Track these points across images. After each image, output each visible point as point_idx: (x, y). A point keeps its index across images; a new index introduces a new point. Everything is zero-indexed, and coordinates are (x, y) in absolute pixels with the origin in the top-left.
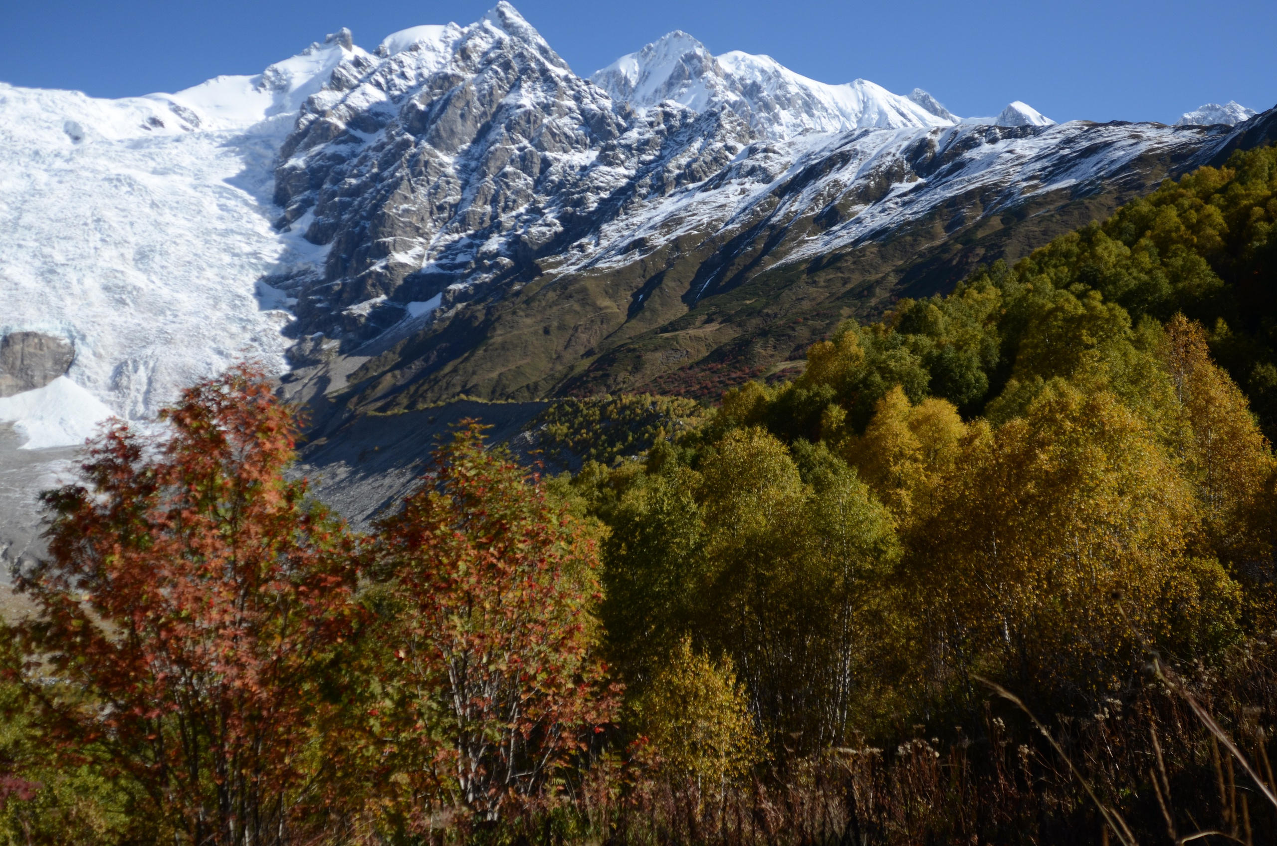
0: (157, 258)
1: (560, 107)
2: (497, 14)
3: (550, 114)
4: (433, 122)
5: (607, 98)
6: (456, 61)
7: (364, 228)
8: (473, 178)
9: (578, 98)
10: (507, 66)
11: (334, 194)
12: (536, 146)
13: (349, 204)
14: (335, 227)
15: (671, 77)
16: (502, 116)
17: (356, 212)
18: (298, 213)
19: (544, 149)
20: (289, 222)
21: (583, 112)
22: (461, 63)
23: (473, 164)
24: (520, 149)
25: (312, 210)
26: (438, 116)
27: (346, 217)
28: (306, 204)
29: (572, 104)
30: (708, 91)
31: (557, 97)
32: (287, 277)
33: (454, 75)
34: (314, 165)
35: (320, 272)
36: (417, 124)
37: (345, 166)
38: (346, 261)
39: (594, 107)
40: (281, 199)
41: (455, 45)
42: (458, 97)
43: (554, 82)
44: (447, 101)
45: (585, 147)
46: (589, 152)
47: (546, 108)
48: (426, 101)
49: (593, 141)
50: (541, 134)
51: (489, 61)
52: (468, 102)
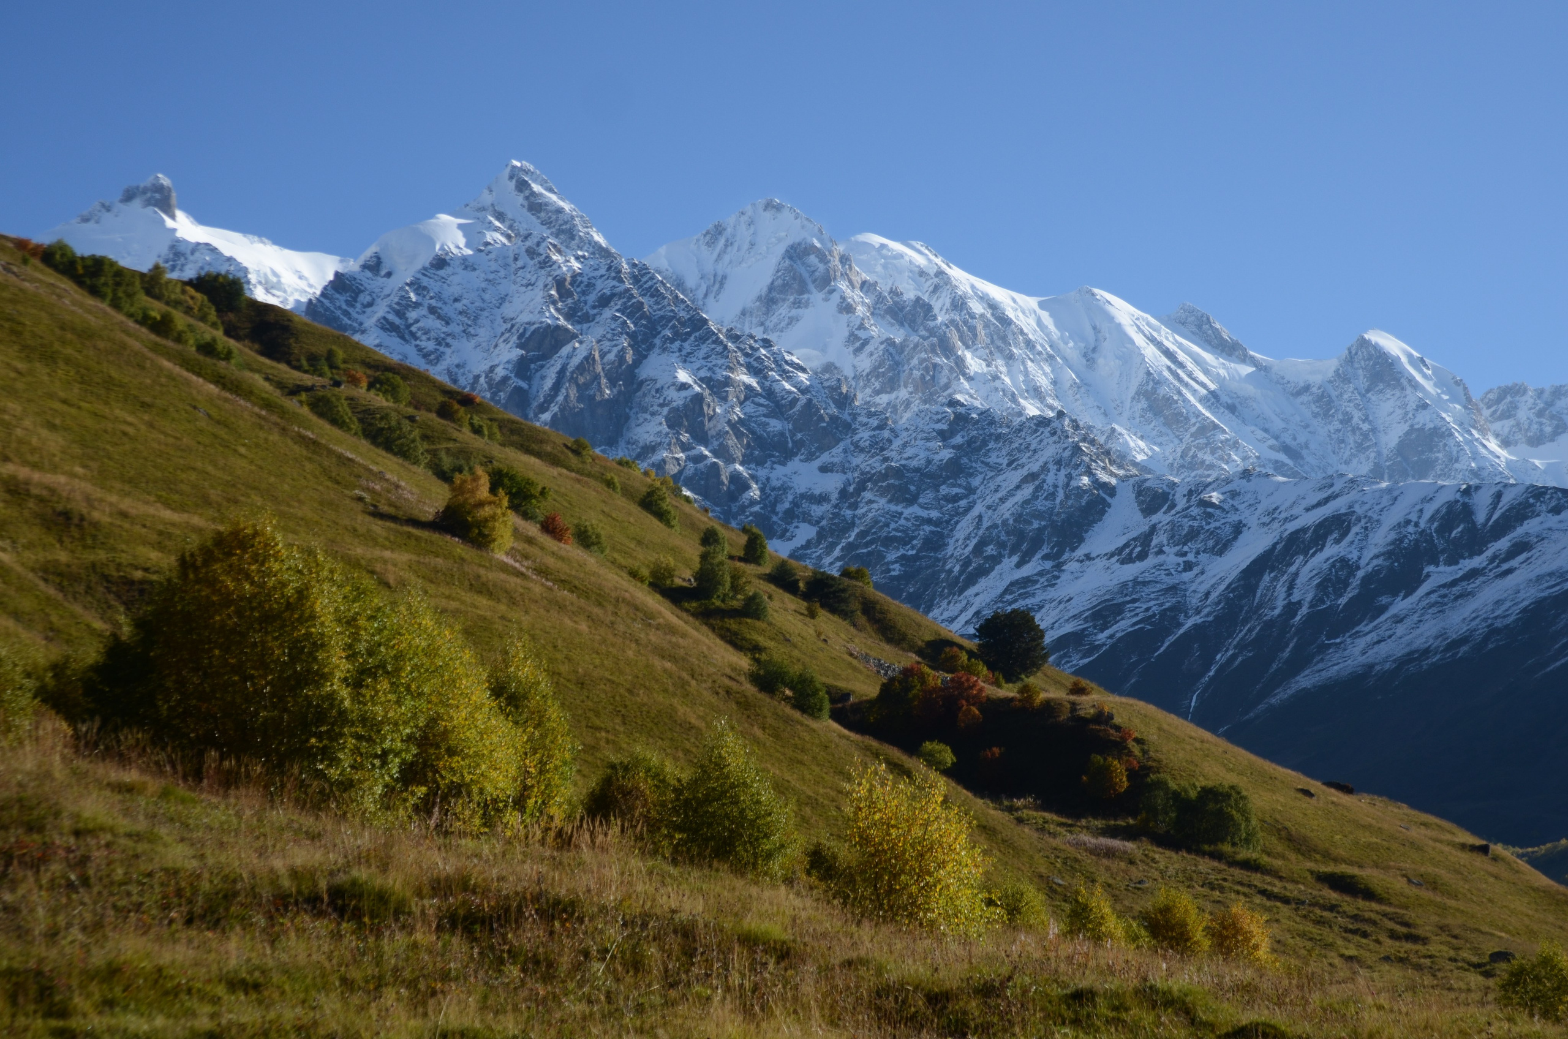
1: (735, 384)
2: (512, 184)
3: (724, 399)
4: (543, 408)
5: (803, 370)
6: (554, 303)
9: (756, 370)
10: (634, 310)
12: (715, 453)
15: (771, 288)
16: (650, 400)
21: (769, 393)
22: (560, 305)
24: (695, 460)
26: (551, 398)
29: (753, 382)
30: (845, 317)
31: (731, 369)
33: (558, 327)
39: (787, 386)
41: (506, 261)
42: (581, 368)
43: (718, 341)
44: (562, 372)
45: (787, 455)
46: (795, 464)
47: (718, 387)
48: (522, 368)
49: (799, 444)
50: (721, 434)
51: (604, 301)
52: (597, 377)
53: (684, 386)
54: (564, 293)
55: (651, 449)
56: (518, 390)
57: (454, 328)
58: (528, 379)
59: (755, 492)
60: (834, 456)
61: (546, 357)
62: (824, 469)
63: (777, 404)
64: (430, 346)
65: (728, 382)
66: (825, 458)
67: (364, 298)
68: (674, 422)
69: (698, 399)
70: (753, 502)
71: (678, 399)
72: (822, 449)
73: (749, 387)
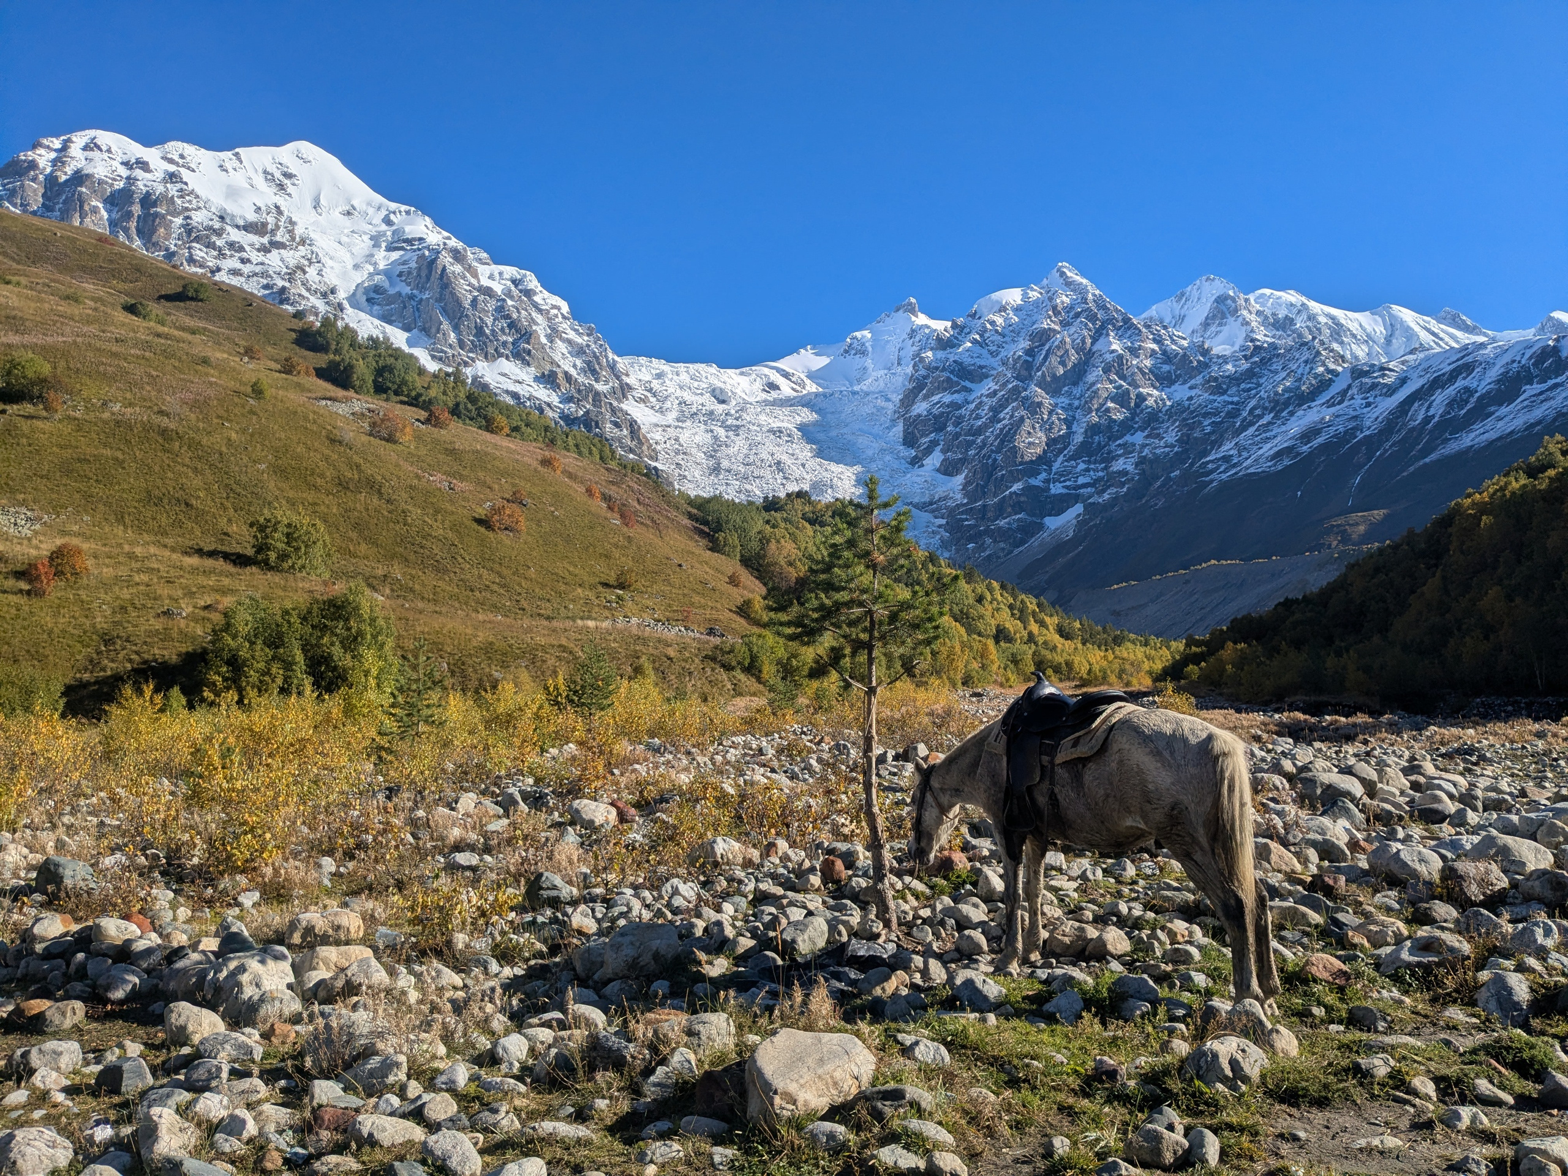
0: (829, 491)
1: (1145, 349)
3: (1138, 357)
4: (1038, 370)
7: (995, 460)
8: (1078, 414)
9: (1158, 341)
10: (1093, 318)
11: (957, 435)
13: (974, 442)
14: (963, 461)
16: (1097, 361)
17: (981, 448)
18: (928, 451)
19: (1138, 387)
20: (921, 459)
21: (1165, 352)
23: (1076, 403)
24: (1117, 388)
25: (939, 448)
26: (1042, 364)
27: (972, 452)
28: (934, 443)
29: (1155, 347)
31: (1143, 342)
32: (931, 503)
34: (935, 411)
35: (959, 498)
36: (1024, 373)
37: (963, 411)
38: (983, 487)
39: (1174, 347)
40: (909, 440)
41: (1037, 304)
42: (1058, 347)
43: (1137, 328)
44: (1048, 351)
45: (1172, 383)
46: (1176, 387)
47: (1134, 351)
48: (1030, 352)
49: (1178, 377)
50: (1133, 374)
51: (1077, 315)
52: (1067, 351)
53: (1113, 351)
54: (1056, 312)
55: (1093, 384)
56: (1026, 361)
57: (1007, 339)
58: (1033, 356)
59: (1150, 402)
60: (1199, 380)
61: (1043, 345)
62: (1191, 388)
63: (1167, 357)
64: (994, 348)
65: (1140, 348)
66: (1193, 382)
67: (966, 330)
68: (1107, 370)
69: (1120, 357)
70: (1147, 407)
71: (1109, 357)
72: (1191, 378)
73: (1153, 350)
